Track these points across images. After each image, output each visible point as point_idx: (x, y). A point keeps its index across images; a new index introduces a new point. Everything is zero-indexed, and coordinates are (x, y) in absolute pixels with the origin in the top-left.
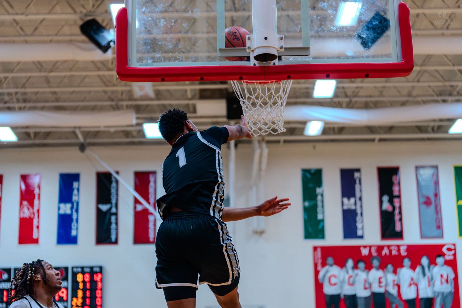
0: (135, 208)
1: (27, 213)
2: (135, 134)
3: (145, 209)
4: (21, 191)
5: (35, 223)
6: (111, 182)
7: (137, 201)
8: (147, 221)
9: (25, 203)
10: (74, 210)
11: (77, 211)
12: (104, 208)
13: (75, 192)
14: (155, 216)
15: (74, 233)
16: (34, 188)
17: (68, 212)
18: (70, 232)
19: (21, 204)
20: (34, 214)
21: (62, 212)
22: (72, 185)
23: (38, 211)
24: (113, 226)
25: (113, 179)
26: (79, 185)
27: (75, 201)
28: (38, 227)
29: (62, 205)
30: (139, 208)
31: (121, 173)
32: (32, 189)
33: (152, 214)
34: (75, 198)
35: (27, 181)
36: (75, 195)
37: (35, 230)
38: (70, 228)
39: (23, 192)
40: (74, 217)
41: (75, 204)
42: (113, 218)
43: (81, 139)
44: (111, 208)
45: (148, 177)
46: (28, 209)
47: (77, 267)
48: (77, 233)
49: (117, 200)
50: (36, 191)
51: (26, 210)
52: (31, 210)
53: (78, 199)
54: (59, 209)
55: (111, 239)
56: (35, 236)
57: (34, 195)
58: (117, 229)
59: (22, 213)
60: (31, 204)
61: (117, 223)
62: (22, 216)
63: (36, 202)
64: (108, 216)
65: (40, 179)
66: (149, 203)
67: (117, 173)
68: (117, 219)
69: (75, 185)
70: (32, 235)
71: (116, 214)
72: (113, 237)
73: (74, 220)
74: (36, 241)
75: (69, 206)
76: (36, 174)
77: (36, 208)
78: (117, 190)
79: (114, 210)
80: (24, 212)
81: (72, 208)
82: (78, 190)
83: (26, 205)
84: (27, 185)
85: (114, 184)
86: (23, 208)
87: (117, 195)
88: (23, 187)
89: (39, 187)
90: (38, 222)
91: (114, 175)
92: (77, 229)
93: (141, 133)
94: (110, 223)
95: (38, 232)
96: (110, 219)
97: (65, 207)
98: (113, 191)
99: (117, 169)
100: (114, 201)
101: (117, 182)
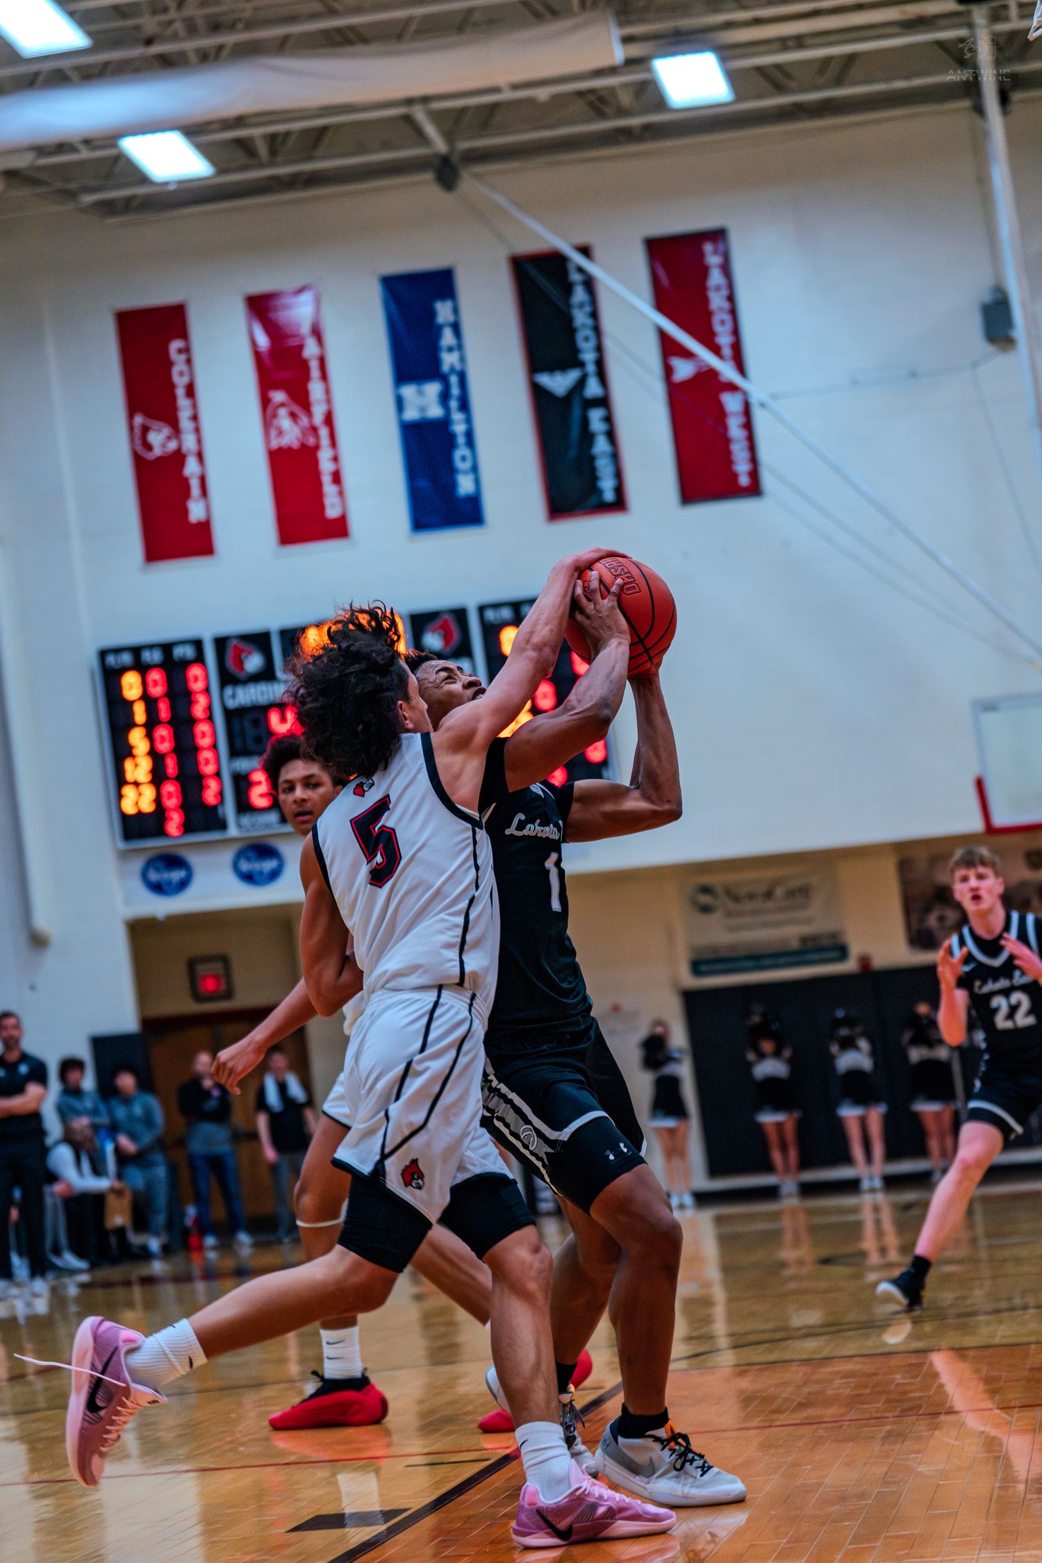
0: (668, 371)
1: (290, 433)
2: (626, 99)
3: (705, 369)
4: (257, 355)
5: (326, 465)
6: (568, 288)
7: (669, 348)
8: (721, 414)
9: (278, 396)
10: (454, 404)
11: (464, 406)
12: (559, 383)
13: (448, 338)
14: (745, 393)
15: (465, 485)
16: (303, 339)
17: (435, 412)
18: (453, 485)
19: (265, 402)
20: (314, 430)
21: (411, 414)
22: (432, 314)
23: (329, 420)
24: (601, 446)
25: (575, 277)
26: (456, 310)
27: (452, 370)
28: (337, 478)
29: (409, 391)
30: (683, 370)
31: (597, 252)
32: (293, 342)
33: (732, 387)
34: (449, 360)
35: (273, 315)
36: (450, 349)
37: (329, 489)
38: (452, 471)
39: (267, 362)
40: (459, 428)
41: (454, 380)
42: (596, 416)
43: (440, 146)
44: (581, 383)
45: (701, 255)
46: (293, 416)
47: (496, 606)
48: (477, 482)
49: (599, 349)
50: (311, 349)
51: (285, 422)
52: (304, 421)
53: (462, 359)
54: (400, 403)
55: (599, 492)
56: (332, 512)
57: (304, 365)
58: (615, 457)
59: (273, 433)
60: (301, 400)
61: (611, 436)
62: (275, 444)
63: (316, 389)
64: (576, 412)
65: (318, 301)
66: (716, 350)
67: (585, 251)
68: (609, 419)
69: (443, 311)
70: (321, 507)
71: (603, 402)
72: (607, 485)
73: (461, 440)
74: (339, 529)
75: (433, 389)
76: (300, 291)
77: (318, 412)
78: (594, 315)
79: (593, 388)
80: (280, 433)
81: (445, 397)
82: (456, 328)
83: (282, 405)
84: (275, 331)
85: (579, 295)
86: (275, 416)
87: (597, 330)
88: (263, 340)
89: (317, 333)
90: (335, 459)
91: (578, 259)
92: (475, 469)
93: (650, 94)
94: (587, 437)
95: (341, 493)
96: (585, 422)
97: (420, 393)
98: (581, 318)
99: (581, 240)
100: (589, 357)
101: (589, 284)
